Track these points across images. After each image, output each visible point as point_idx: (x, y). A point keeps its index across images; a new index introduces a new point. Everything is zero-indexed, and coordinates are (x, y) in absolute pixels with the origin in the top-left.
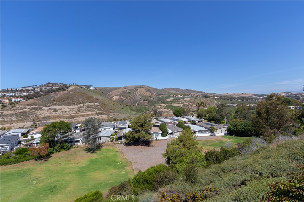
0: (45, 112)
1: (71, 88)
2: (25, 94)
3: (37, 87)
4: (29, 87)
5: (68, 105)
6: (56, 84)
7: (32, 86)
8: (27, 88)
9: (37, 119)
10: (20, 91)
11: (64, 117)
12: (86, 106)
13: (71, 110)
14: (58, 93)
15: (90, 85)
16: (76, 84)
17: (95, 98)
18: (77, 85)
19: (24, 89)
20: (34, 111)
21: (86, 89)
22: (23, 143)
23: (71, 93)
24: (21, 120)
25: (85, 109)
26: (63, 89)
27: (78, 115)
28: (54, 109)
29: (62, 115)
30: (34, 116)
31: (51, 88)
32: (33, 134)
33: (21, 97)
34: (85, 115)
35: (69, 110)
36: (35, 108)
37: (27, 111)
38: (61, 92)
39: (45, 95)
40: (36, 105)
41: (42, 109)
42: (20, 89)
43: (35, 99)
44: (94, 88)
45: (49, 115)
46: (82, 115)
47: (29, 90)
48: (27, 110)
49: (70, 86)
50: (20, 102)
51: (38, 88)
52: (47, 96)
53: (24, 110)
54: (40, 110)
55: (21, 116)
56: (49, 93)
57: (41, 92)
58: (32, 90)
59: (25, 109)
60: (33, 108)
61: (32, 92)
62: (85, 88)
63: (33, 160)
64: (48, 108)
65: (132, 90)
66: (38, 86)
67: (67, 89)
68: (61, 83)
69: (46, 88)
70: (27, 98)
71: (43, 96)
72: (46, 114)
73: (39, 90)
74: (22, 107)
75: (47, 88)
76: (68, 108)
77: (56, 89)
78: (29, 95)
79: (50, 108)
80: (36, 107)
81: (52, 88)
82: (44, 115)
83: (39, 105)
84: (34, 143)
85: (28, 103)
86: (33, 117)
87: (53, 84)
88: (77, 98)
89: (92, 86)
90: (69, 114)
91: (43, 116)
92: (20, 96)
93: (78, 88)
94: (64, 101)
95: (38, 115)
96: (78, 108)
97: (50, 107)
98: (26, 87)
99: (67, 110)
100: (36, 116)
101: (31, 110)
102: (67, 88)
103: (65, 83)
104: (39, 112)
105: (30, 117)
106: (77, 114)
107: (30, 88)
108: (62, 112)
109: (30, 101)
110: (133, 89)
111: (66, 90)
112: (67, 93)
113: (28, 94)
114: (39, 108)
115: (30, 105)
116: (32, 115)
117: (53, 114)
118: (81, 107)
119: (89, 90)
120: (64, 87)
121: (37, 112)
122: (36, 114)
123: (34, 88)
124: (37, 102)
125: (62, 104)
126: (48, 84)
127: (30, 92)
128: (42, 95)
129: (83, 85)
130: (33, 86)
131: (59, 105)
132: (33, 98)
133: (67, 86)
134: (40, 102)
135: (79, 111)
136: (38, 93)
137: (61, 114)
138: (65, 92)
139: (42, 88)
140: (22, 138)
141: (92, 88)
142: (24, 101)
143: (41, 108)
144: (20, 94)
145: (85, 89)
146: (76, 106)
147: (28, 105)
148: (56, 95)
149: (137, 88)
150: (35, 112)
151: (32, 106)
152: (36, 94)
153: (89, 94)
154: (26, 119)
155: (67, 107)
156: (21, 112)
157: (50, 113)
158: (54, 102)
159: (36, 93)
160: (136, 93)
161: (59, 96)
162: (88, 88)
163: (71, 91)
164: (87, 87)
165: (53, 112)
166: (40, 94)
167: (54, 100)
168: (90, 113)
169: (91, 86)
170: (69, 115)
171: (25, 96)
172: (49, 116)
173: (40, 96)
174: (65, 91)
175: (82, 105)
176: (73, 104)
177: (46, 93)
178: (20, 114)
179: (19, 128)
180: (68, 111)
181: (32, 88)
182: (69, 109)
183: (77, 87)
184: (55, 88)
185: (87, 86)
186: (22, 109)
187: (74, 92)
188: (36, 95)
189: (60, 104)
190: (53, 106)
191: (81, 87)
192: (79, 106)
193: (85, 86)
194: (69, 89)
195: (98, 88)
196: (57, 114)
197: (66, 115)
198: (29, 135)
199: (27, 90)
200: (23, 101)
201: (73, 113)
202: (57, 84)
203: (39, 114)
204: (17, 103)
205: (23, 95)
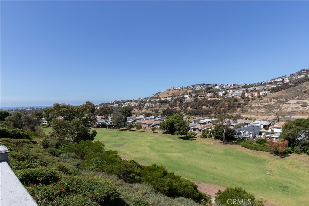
0: (291, 106)
2: (273, 86)
3: (286, 78)
4: (278, 78)
7: (281, 77)
8: (276, 80)
9: (281, 113)
10: (268, 84)
19: (273, 81)
20: (279, 104)
22: (263, 134)
24: (265, 113)
28: (303, 102)
30: (278, 110)
32: (273, 128)
33: (269, 90)
36: (280, 101)
37: (272, 104)
39: (295, 86)
40: (282, 98)
41: (289, 102)
42: (269, 82)
43: (283, 91)
45: (295, 110)
47: (277, 82)
50: (267, 95)
51: (288, 79)
52: (297, 87)
53: (270, 103)
54: (286, 103)
55: (265, 109)
56: (300, 83)
57: (290, 83)
58: (280, 81)
59: (271, 102)
60: (278, 101)
61: (281, 83)
63: (269, 152)
64: (294, 102)
66: (288, 75)
69: (297, 78)
70: (274, 90)
71: (291, 88)
72: (292, 108)
73: (288, 81)
74: (268, 100)
75: (299, 77)
78: (277, 87)
80: (282, 100)
81: (306, 76)
82: (289, 109)
83: (286, 98)
84: (273, 137)
85: (275, 96)
86: (276, 111)
91: (288, 110)
92: (267, 89)
95: (282, 109)
97: (299, 101)
98: (275, 79)
100: (280, 110)
101: (276, 103)
104: (284, 106)
105: (274, 110)
107: (279, 80)
109: (277, 94)
113: (275, 86)
114: (285, 101)
115: (275, 98)
116: (277, 108)
117: (301, 109)
121: (282, 105)
122: (280, 108)
123: (283, 79)
124: (284, 94)
127: (278, 84)
132: (280, 91)
134: (287, 94)
136: (287, 84)
139: (292, 78)
140: (263, 130)
142: (271, 94)
143: (288, 101)
144: (268, 87)
147: (274, 98)
150: (280, 106)
151: (278, 100)
152: (284, 86)
154: (270, 112)
156: (266, 105)
157: (297, 108)
158: (304, 94)
159: (284, 84)
165: (301, 107)
166: (289, 85)
167: (305, 92)
171: (272, 88)
173: (288, 88)
177: (296, 83)
178: (265, 107)
179: (263, 120)
181: (281, 80)
186: (268, 102)
190: (303, 99)
198: (270, 128)
199: (275, 83)
200: (269, 94)
203: (284, 108)
204: (264, 96)
205: (270, 88)
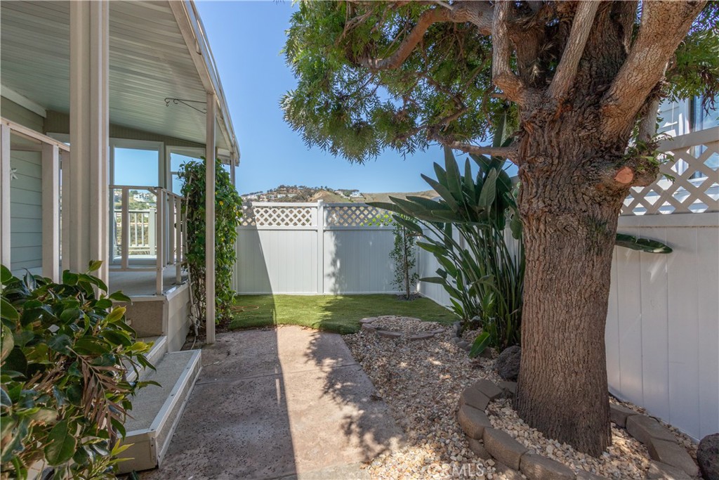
1: (317, 196)
4: (252, 194)
6: (292, 188)
7: (255, 193)
8: (249, 197)
15: (353, 189)
16: (326, 187)
18: (328, 190)
21: (345, 197)
31: (285, 195)
44: (361, 194)
49: (316, 191)
51: (265, 197)
62: (342, 195)
66: (265, 192)
67: (310, 198)
68: (301, 187)
69: (277, 197)
73: (266, 201)
75: (279, 196)
77: (293, 198)
81: (287, 196)
87: (288, 189)
89: (358, 191)
93: (329, 195)
98: (248, 195)
102: (311, 196)
103: (309, 186)
119: (350, 200)
120: (305, 195)
123: (259, 197)
126: (280, 189)
129: (339, 190)
133: (312, 191)
139: (271, 197)
141: (357, 195)
145: (342, 197)
162: (348, 196)
164: (348, 193)
169: (354, 191)
174: (307, 201)
181: (256, 198)
183: (328, 193)
184: (291, 196)
185: (347, 190)
191: (336, 194)
193: (343, 191)
194: (314, 199)
195: (369, 194)
202: (295, 187)
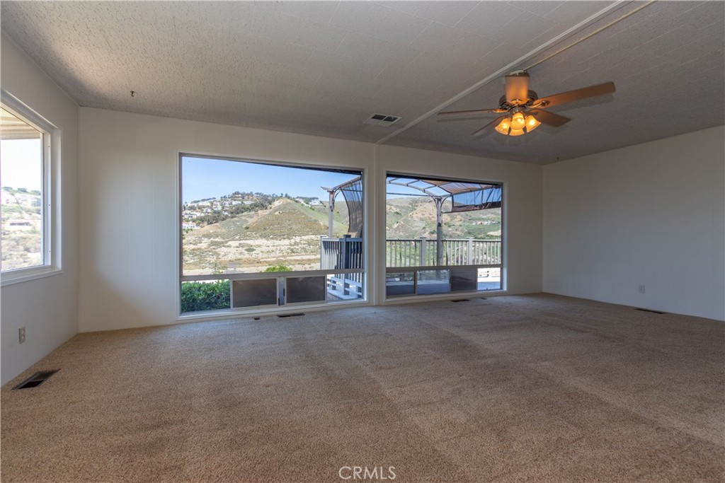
0: (233, 250)
1: (277, 204)
2: (198, 214)
3: (216, 201)
4: (204, 200)
5: (272, 238)
6: (248, 195)
7: (207, 200)
8: (201, 204)
9: (220, 263)
10: (190, 210)
11: (266, 262)
12: (305, 242)
13: (277, 249)
14: (253, 212)
15: (312, 197)
16: (286, 195)
17: (325, 226)
18: (289, 198)
19: (196, 205)
20: (214, 247)
21: (306, 205)
23: (277, 213)
24: (193, 264)
25: (304, 248)
26: (263, 207)
27: (291, 260)
28: (248, 245)
29: (262, 258)
30: (215, 257)
31: (240, 202)
33: (194, 221)
34: (303, 260)
35: (274, 248)
36: (216, 242)
37: (203, 248)
38: (260, 212)
39: (232, 218)
40: (217, 236)
41: (228, 244)
42: (189, 205)
43: (216, 224)
44: (321, 202)
45: (239, 257)
46: (297, 260)
47: (204, 207)
48: (204, 245)
49: (275, 198)
50: (191, 230)
51: (218, 203)
52: (235, 219)
53: (199, 246)
54: (224, 246)
55: (194, 256)
56: (238, 213)
57: (223, 212)
58: (208, 207)
59: (200, 243)
60: (212, 242)
61: (209, 211)
62: (303, 202)
64: (236, 243)
65: (404, 207)
66: (218, 198)
67: (270, 206)
68: (257, 194)
69: (232, 204)
70: (202, 222)
71: (228, 220)
72: (234, 254)
73: (220, 208)
74: (194, 241)
75: (234, 203)
76: (272, 244)
77: (251, 205)
78: (205, 216)
79: (240, 244)
80: (217, 240)
81: (242, 203)
82: (231, 257)
83: (222, 236)
85: (205, 233)
86: (213, 259)
87: (243, 196)
88: (289, 225)
89: (317, 199)
90: (274, 257)
91: (229, 258)
92: (190, 219)
93: (289, 203)
94: (265, 229)
95: (220, 257)
96: (291, 245)
97: (241, 242)
98: (199, 201)
99: (271, 248)
100: (218, 258)
101: (210, 245)
102: (270, 204)
104: (222, 250)
105: (208, 259)
106: (288, 258)
107: (205, 203)
108: (262, 252)
109: (208, 228)
110: (407, 205)
111: (268, 208)
112: (270, 213)
113: (203, 215)
114: (223, 243)
115: (208, 236)
116: (212, 255)
117: (246, 256)
118: (296, 243)
119: (311, 208)
120: (263, 202)
121: (219, 249)
122: (217, 254)
123: (212, 203)
124: (219, 230)
125: (261, 236)
126: (235, 196)
127: (205, 210)
128: (227, 216)
129: (298, 197)
130: (210, 199)
131: (257, 238)
132: (211, 223)
133: (269, 198)
134: (224, 230)
135: (293, 251)
136: (219, 213)
137: (260, 256)
138: (266, 212)
139: (225, 204)
141: (317, 203)
142: (199, 228)
143: (226, 242)
144: (190, 214)
145: (302, 205)
146: (287, 242)
147: (205, 236)
148: (251, 217)
149: (416, 202)
150: (217, 250)
151: (212, 239)
152: (216, 215)
153: (312, 216)
154: (202, 262)
155: (270, 243)
156: (194, 250)
157: (241, 253)
158: (247, 231)
159: (215, 212)
160: (415, 216)
161: (255, 219)
162: (307, 203)
163: (277, 210)
164: (308, 200)
165: (246, 252)
166: (223, 215)
167: (247, 228)
168: (313, 257)
169: (314, 199)
170: (275, 259)
171: (198, 219)
172: (239, 259)
173: (224, 219)
174: (266, 209)
175: (298, 239)
176: (281, 236)
177: (232, 213)
180: (273, 251)
181: (209, 204)
182: (274, 246)
183: (289, 201)
184: (248, 203)
185: (306, 198)
186: (195, 244)
187: (283, 212)
188: (215, 218)
189: (258, 235)
190: (246, 239)
191: (297, 202)
192: (293, 241)
193: (303, 198)
194: (273, 206)
196: (253, 256)
197: (269, 258)
199: (200, 208)
200: (196, 228)
201: (281, 254)
202: (251, 194)
203: (223, 254)
204: (187, 232)
205: (195, 217)
